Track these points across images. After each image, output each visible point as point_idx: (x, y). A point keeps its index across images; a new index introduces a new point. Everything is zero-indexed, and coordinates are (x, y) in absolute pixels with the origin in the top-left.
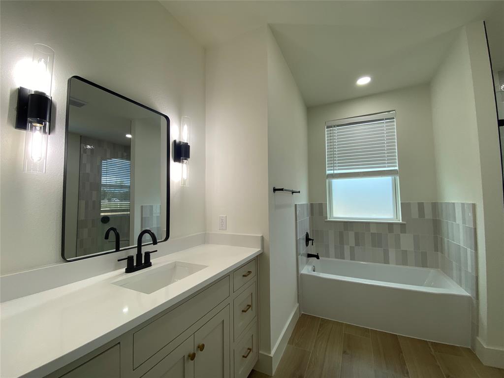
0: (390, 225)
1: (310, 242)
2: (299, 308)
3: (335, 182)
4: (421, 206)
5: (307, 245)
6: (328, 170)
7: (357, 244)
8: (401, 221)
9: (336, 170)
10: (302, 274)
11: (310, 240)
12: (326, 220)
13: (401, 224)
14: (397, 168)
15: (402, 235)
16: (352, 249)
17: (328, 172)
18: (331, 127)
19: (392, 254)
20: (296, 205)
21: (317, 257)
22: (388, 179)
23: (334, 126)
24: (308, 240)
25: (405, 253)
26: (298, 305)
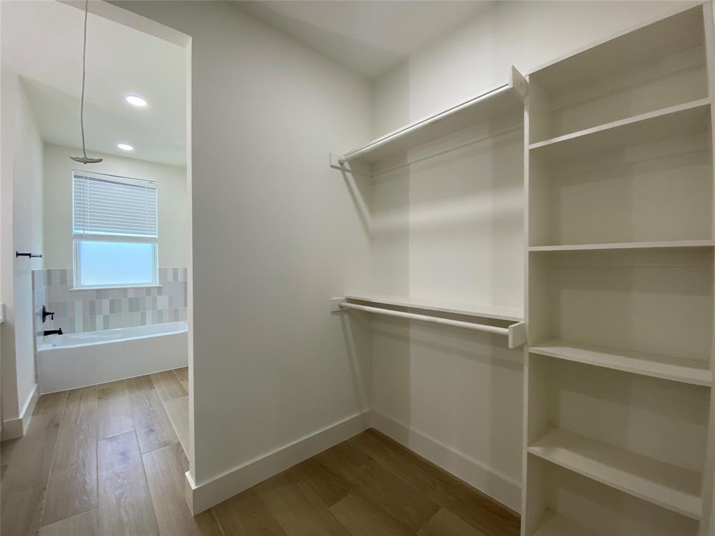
0: (148, 290)
1: (48, 317)
2: (38, 390)
3: (84, 243)
4: (175, 271)
5: (44, 321)
6: (75, 229)
7: (112, 311)
8: (158, 285)
9: (87, 230)
10: (40, 352)
11: (49, 314)
12: (71, 289)
13: (159, 287)
14: (156, 236)
15: (158, 297)
16: (106, 319)
17: (75, 231)
18: (81, 177)
19: (149, 314)
20: (33, 272)
21: (60, 332)
22: (147, 246)
23: (86, 178)
24: (45, 314)
25: (160, 312)
26: (36, 385)
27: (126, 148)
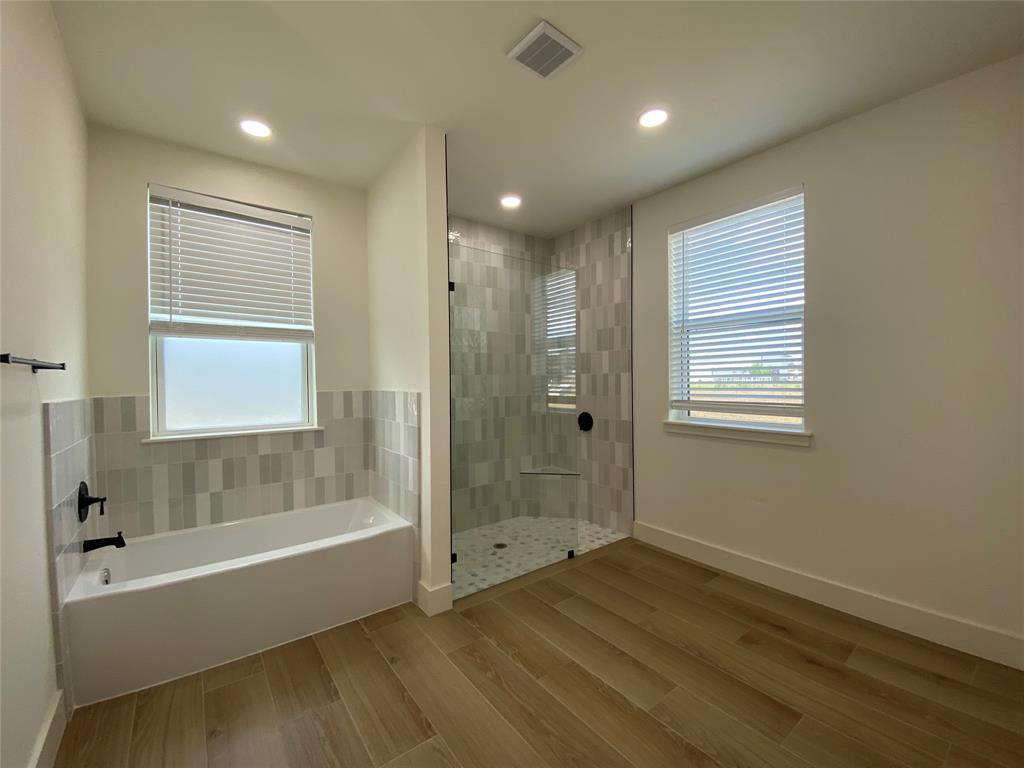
0: (297, 437)
1: (94, 509)
2: (65, 701)
3: (172, 343)
4: (348, 397)
5: (82, 517)
6: (154, 311)
7: (228, 484)
8: (316, 426)
9: (177, 313)
10: (68, 606)
11: (97, 500)
12: (144, 441)
13: (317, 432)
14: (311, 328)
15: (316, 451)
16: (216, 499)
17: (153, 316)
18: (166, 202)
19: (299, 487)
20: (46, 407)
21: (119, 542)
22: (294, 348)
23: (175, 204)
24: (84, 501)
25: (321, 481)
26: (59, 694)
27: (256, 129)
